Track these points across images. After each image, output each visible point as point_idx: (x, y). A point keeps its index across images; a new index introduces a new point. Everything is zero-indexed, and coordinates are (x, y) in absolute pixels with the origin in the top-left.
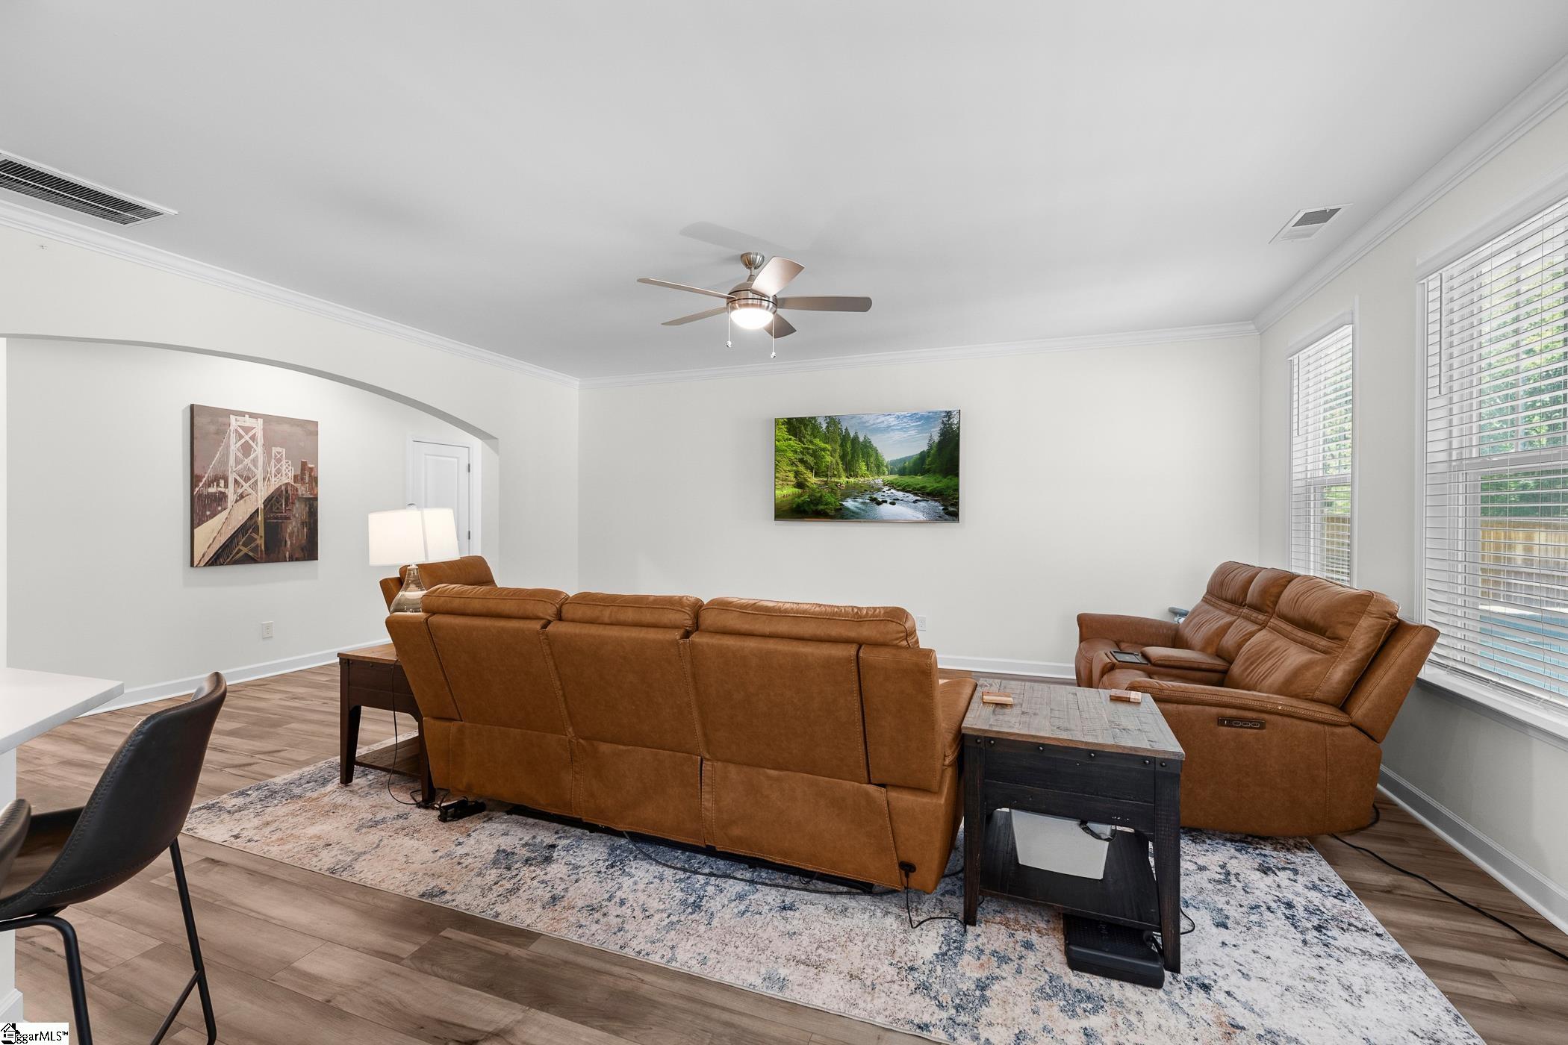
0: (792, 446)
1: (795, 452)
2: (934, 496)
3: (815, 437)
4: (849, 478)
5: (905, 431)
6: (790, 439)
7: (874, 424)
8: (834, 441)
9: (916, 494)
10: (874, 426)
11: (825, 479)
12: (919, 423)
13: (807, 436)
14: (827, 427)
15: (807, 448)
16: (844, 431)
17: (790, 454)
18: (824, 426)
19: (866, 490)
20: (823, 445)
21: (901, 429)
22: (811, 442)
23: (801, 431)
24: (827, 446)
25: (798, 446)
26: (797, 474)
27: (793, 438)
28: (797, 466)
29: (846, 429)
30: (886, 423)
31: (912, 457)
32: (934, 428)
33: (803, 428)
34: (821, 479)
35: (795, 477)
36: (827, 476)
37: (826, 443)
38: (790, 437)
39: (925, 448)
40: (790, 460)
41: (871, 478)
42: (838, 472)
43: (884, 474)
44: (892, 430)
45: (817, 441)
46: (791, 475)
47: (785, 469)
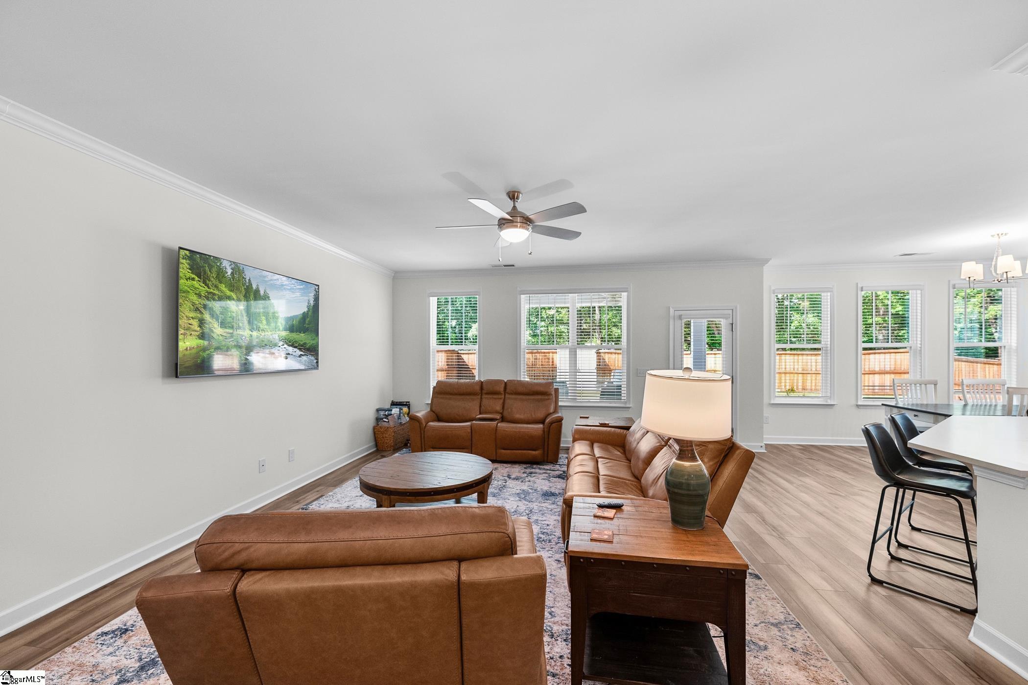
0: (196, 288)
1: (199, 296)
2: (311, 351)
3: (221, 282)
4: (252, 331)
5: (293, 292)
6: (193, 279)
7: (271, 280)
8: (238, 289)
9: (300, 350)
10: (272, 282)
11: (231, 331)
12: (301, 287)
13: (212, 279)
14: (232, 273)
15: (211, 293)
16: (247, 281)
17: (194, 298)
18: (229, 271)
19: (266, 345)
20: (228, 293)
21: (290, 289)
22: (216, 287)
23: (205, 273)
24: (232, 294)
25: (203, 289)
26: (202, 323)
27: (197, 278)
28: (201, 313)
29: (249, 280)
30: (280, 281)
31: (297, 316)
32: (311, 293)
33: (207, 268)
34: (227, 330)
35: (200, 326)
36: (232, 327)
37: (231, 291)
38: (193, 276)
39: (306, 310)
40: (193, 304)
41: (270, 333)
42: (243, 323)
43: (279, 330)
44: (285, 289)
45: (223, 287)
46: (195, 323)
47: (187, 314)
